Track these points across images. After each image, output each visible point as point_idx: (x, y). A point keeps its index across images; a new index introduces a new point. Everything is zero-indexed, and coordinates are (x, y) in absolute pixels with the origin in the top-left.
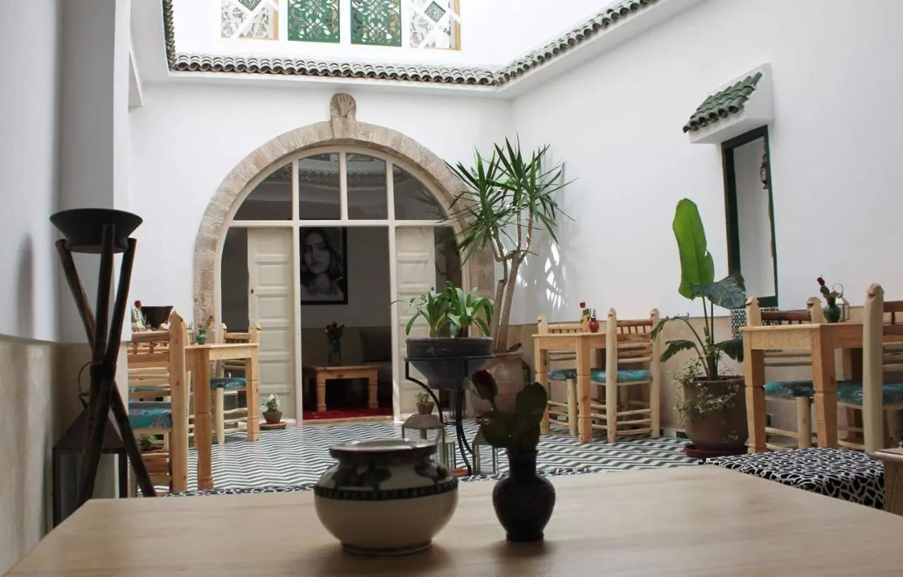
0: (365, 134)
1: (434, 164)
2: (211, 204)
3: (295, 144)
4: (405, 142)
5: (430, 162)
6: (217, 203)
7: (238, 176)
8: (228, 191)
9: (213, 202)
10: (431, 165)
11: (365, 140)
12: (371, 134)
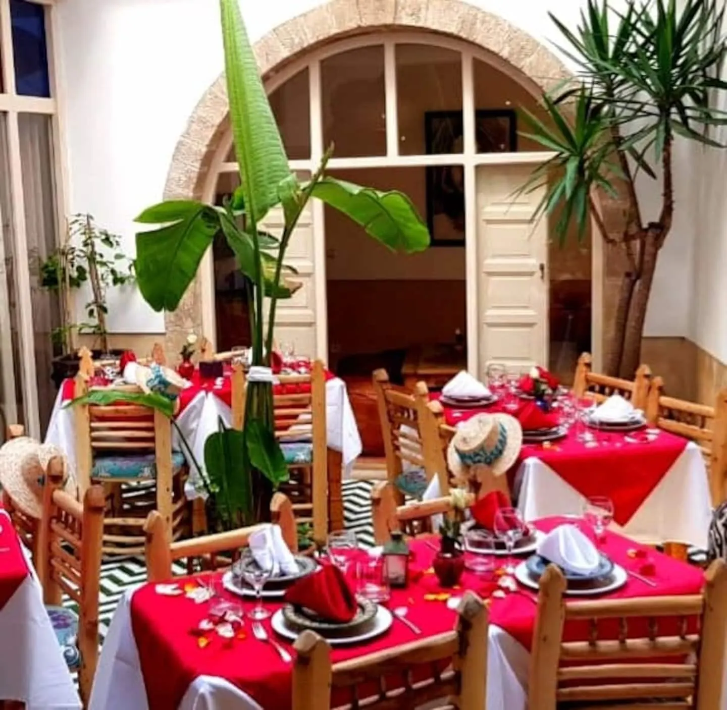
0: (412, 15)
1: (532, 58)
2: (180, 143)
3: (301, 38)
4: (483, 22)
5: (526, 55)
6: (187, 140)
7: (216, 97)
8: (202, 121)
9: (182, 139)
10: (528, 60)
11: (413, 23)
12: (422, 14)
